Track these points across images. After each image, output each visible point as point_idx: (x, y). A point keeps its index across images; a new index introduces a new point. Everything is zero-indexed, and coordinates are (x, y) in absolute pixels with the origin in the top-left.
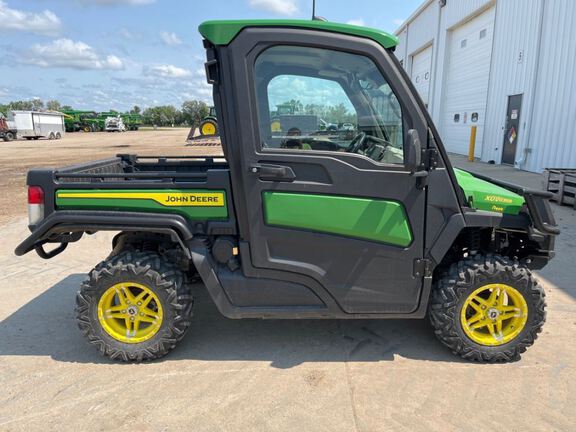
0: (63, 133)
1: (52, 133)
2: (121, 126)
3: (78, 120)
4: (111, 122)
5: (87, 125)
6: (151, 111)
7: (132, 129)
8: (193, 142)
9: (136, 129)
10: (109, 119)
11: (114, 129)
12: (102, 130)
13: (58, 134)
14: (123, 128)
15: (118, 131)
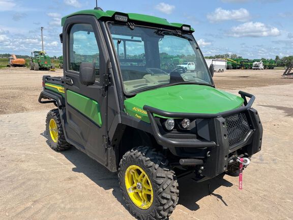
0: (225, 70)
1: (220, 70)
2: (261, 66)
3: (239, 63)
4: (256, 64)
5: (244, 66)
6: (286, 58)
7: (269, 68)
8: (286, 77)
9: (273, 68)
10: (256, 63)
11: (257, 68)
12: (251, 68)
13: (223, 70)
14: (263, 68)
15: (259, 69)
